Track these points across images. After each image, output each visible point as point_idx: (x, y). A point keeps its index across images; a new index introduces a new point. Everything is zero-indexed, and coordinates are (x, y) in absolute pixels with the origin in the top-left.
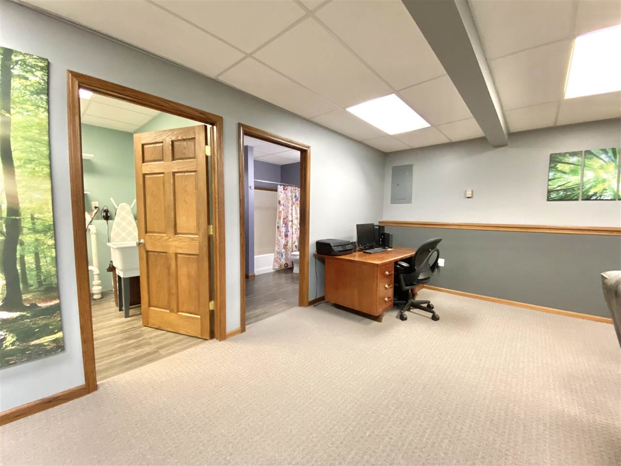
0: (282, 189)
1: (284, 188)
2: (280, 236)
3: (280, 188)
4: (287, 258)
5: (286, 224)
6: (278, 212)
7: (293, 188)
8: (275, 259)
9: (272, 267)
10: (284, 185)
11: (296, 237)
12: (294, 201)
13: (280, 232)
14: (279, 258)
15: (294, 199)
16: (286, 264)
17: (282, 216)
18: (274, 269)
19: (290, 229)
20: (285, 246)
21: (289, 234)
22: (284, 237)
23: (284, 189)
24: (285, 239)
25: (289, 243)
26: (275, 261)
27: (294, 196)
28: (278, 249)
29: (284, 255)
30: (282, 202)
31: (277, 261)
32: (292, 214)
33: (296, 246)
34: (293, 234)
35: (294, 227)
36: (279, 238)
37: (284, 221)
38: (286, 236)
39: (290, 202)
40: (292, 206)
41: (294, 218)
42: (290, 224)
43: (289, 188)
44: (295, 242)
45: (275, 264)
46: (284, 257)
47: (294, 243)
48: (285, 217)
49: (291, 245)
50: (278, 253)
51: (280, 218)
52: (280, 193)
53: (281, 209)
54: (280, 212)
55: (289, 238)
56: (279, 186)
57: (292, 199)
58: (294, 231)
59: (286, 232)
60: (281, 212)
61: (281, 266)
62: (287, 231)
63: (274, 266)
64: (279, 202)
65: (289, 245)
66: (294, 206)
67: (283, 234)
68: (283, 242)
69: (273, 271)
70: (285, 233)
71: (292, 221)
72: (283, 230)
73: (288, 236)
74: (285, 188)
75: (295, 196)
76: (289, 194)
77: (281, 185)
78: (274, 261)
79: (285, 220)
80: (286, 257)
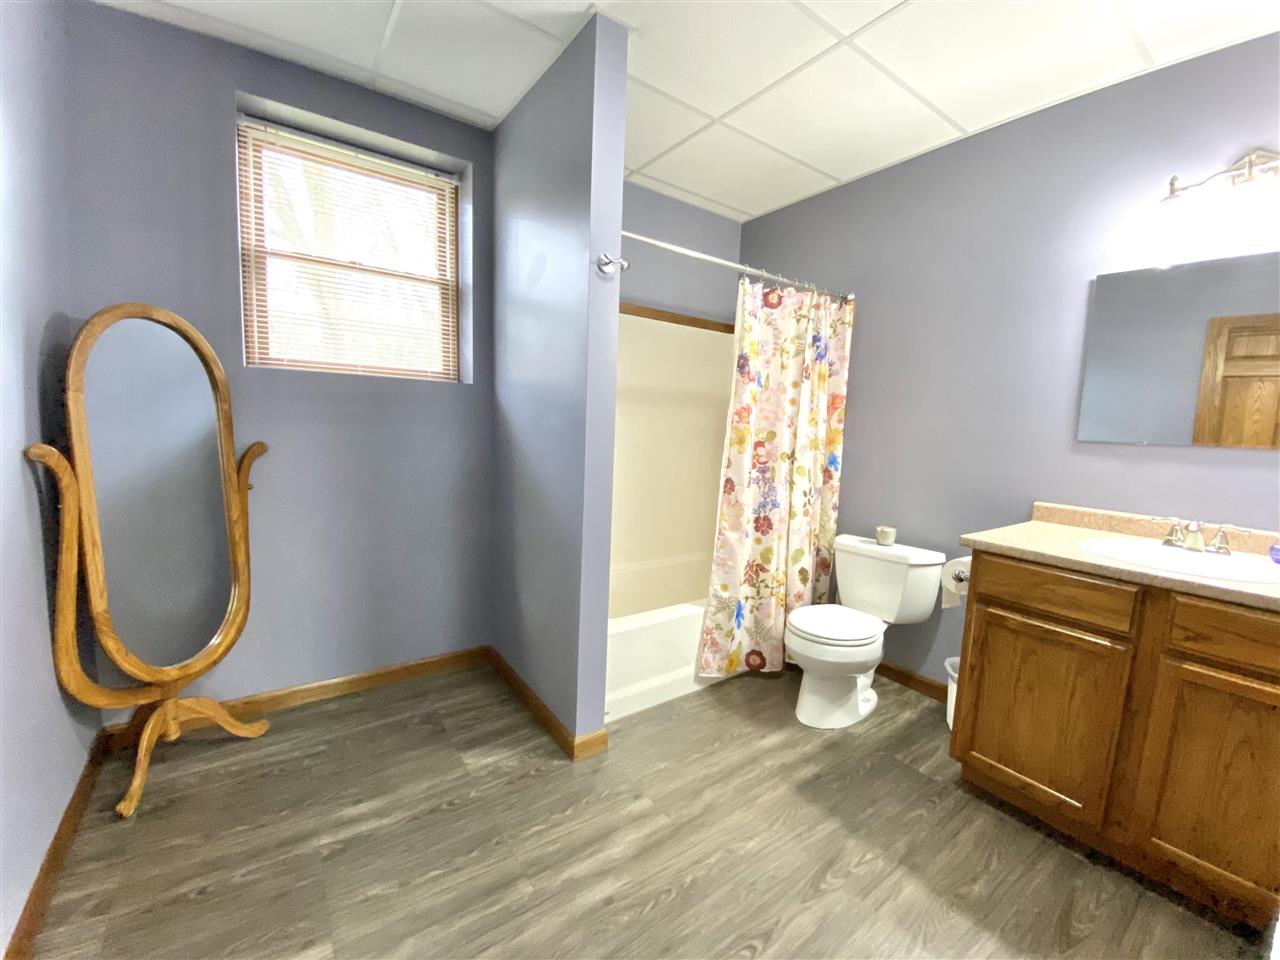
0: (759, 301)
1: (766, 296)
2: (736, 526)
3: (749, 295)
4: (759, 630)
5: (763, 469)
6: (731, 410)
7: (809, 299)
8: (707, 631)
9: (690, 670)
10: (768, 283)
11: (805, 529)
12: (808, 361)
13: (737, 505)
14: (726, 629)
15: (810, 354)
16: (759, 654)
17: (754, 430)
18: (698, 679)
19: (781, 494)
20: (757, 569)
21: (775, 517)
22: (750, 527)
23: (767, 303)
24: (758, 541)
25: (774, 559)
26: (709, 642)
27: (810, 340)
28: (725, 587)
29: (746, 612)
30: (755, 365)
31: (714, 643)
32: (792, 424)
33: (803, 572)
34: (791, 515)
35: (802, 484)
36: (732, 536)
37: (756, 456)
38: (763, 525)
39: (793, 366)
40: (796, 385)
41: (802, 441)
42: (782, 468)
43: (791, 297)
44: (800, 552)
45: (708, 655)
46: (747, 620)
47: (796, 560)
48: (762, 436)
49: (782, 568)
50: (723, 606)
51: (741, 441)
52: (750, 320)
53: (747, 400)
54: (743, 413)
55: (773, 535)
56: (745, 286)
57: (800, 352)
58: (799, 501)
59: (763, 506)
60: (748, 410)
61: (731, 662)
62: (767, 502)
63: (701, 666)
64: (743, 364)
65: (772, 567)
66: (806, 386)
67: (748, 517)
68: (746, 551)
69: (696, 688)
70: (755, 511)
71: (792, 457)
72: (749, 497)
73: (770, 526)
74: (773, 298)
75: (816, 339)
76: (789, 328)
77: (754, 280)
78: (703, 644)
79: (761, 451)
80: (757, 622)
